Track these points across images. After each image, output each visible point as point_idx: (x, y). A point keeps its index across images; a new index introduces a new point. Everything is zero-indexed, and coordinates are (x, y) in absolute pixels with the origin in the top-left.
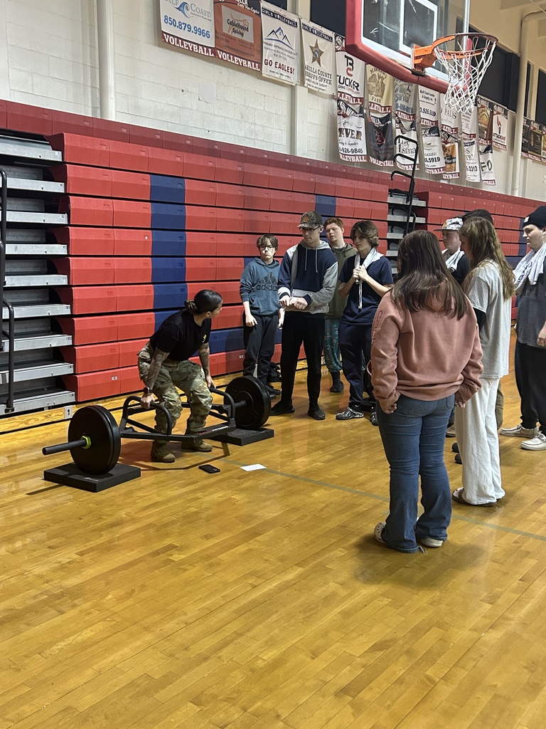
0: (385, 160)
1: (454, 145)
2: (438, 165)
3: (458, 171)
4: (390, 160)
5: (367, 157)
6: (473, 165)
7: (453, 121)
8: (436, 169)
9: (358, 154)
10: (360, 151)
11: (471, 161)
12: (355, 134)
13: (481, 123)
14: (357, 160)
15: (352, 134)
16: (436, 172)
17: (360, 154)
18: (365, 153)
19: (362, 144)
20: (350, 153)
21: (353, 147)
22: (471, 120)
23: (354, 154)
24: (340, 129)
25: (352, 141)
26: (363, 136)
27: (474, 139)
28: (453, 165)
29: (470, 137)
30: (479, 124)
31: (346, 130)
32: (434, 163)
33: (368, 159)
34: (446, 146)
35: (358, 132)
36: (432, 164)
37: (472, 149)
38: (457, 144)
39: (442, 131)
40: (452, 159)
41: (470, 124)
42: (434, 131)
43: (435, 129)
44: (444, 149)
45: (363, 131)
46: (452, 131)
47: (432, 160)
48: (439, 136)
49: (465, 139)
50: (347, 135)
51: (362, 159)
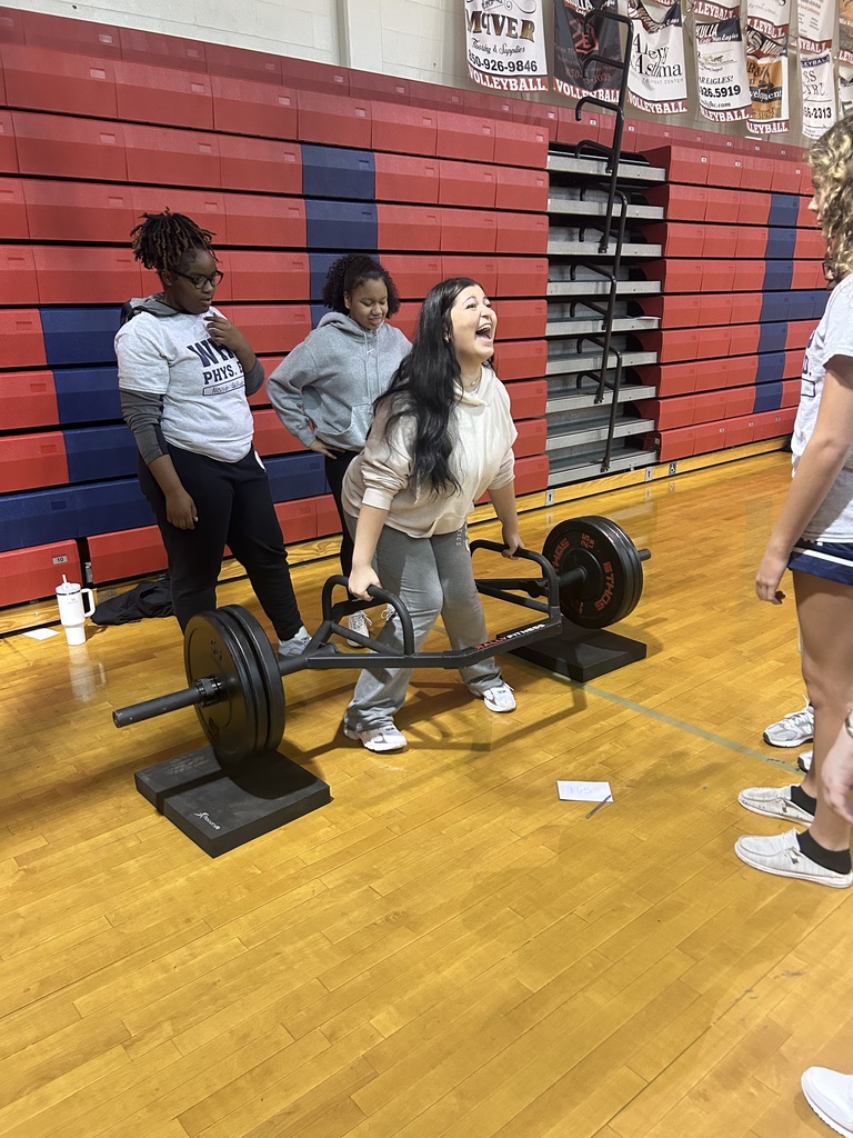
0: (597, 87)
1: (779, 63)
2: (735, 102)
3: (785, 115)
4: (610, 88)
5: (548, 80)
6: (823, 106)
7: (779, 10)
8: (731, 110)
9: (525, 72)
10: (533, 66)
11: (819, 98)
12: (518, 27)
13: (846, 19)
14: (523, 86)
15: (511, 28)
16: (730, 117)
17: (531, 73)
18: (542, 70)
19: (535, 51)
20: (506, 72)
21: (514, 58)
22: (823, 11)
23: (516, 73)
24: (476, 15)
25: (511, 44)
26: (539, 33)
27: (827, 52)
28: (775, 104)
29: (820, 47)
30: (841, 21)
31: (495, 17)
32: (728, 99)
33: (551, 85)
34: (759, 62)
35: (526, 24)
36: (722, 100)
37: (821, 74)
38: (784, 60)
39: (750, 29)
40: (772, 91)
41: (821, 20)
42: (727, 30)
43: (731, 26)
44: (753, 69)
45: (537, 19)
46: (777, 32)
47: (723, 93)
48: (739, 39)
49: (805, 51)
50: (498, 29)
51: (535, 84)
